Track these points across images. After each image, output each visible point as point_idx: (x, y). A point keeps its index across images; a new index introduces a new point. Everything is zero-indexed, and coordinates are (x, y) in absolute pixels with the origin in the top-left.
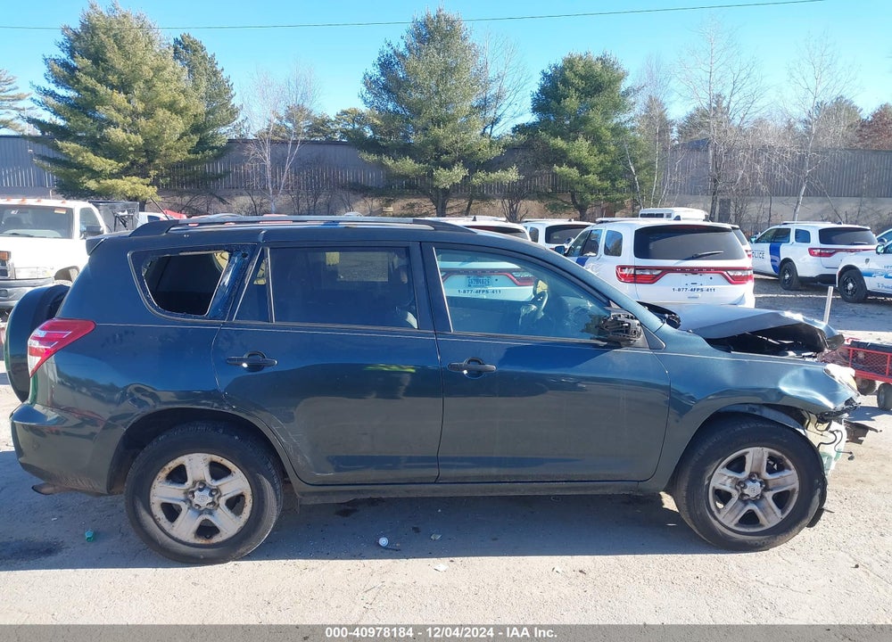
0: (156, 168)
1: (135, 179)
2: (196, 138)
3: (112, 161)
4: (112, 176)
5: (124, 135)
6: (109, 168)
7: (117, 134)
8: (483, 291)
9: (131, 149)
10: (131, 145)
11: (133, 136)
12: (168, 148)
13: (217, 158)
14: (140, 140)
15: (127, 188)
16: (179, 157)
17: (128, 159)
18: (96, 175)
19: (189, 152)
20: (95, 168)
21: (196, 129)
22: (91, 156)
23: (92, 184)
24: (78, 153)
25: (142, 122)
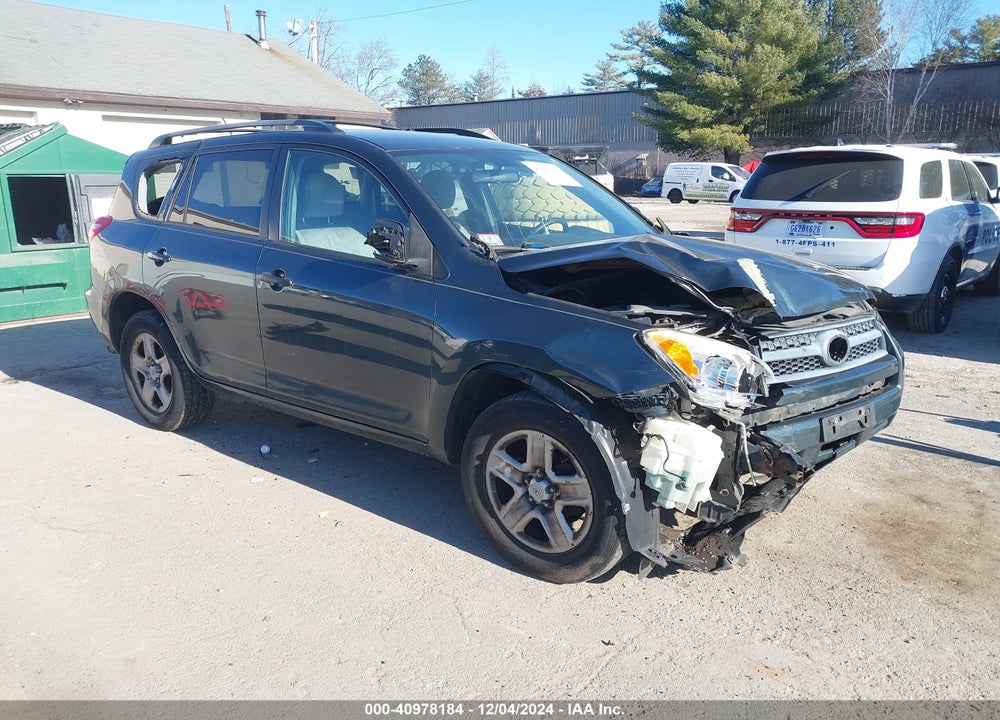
0: (752, 114)
1: (725, 127)
2: (801, 76)
3: (706, 109)
4: (706, 125)
5: (719, 79)
6: (702, 116)
7: (712, 79)
8: (809, 243)
9: (726, 94)
10: (726, 90)
11: (727, 79)
12: (767, 91)
13: (823, 98)
14: (734, 82)
15: (716, 137)
16: (778, 99)
17: (722, 106)
18: (690, 124)
19: (792, 92)
20: (689, 117)
21: (805, 64)
22: (685, 104)
23: (684, 135)
24: (672, 102)
25: (742, 62)
